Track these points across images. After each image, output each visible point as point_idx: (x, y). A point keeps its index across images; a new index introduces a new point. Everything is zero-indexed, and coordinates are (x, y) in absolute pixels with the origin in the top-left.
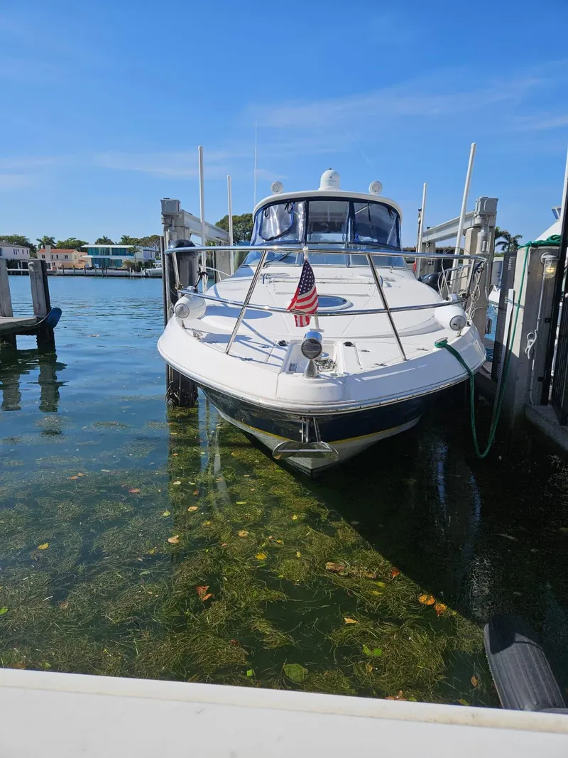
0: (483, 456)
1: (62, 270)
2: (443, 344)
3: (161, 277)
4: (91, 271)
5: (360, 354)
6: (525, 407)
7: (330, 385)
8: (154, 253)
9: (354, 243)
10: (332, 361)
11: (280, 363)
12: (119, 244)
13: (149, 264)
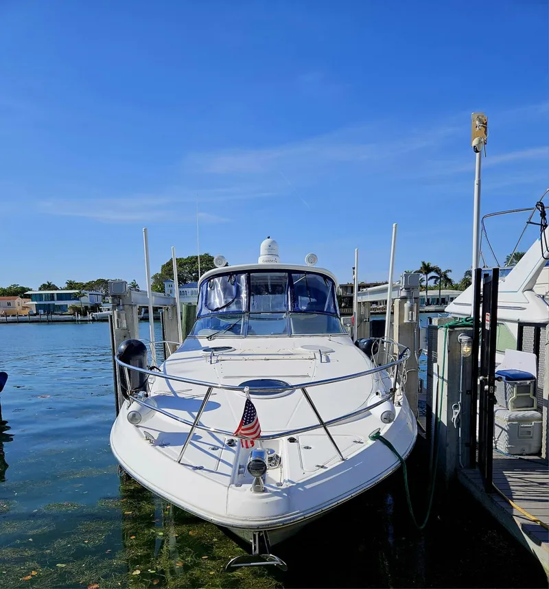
0: (422, 527)
1: (5, 318)
2: (377, 437)
3: (107, 321)
4: (35, 317)
5: (303, 451)
6: (456, 470)
7: (277, 498)
8: (100, 297)
9: (294, 312)
10: (277, 457)
11: (229, 470)
12: (64, 290)
13: (95, 308)
